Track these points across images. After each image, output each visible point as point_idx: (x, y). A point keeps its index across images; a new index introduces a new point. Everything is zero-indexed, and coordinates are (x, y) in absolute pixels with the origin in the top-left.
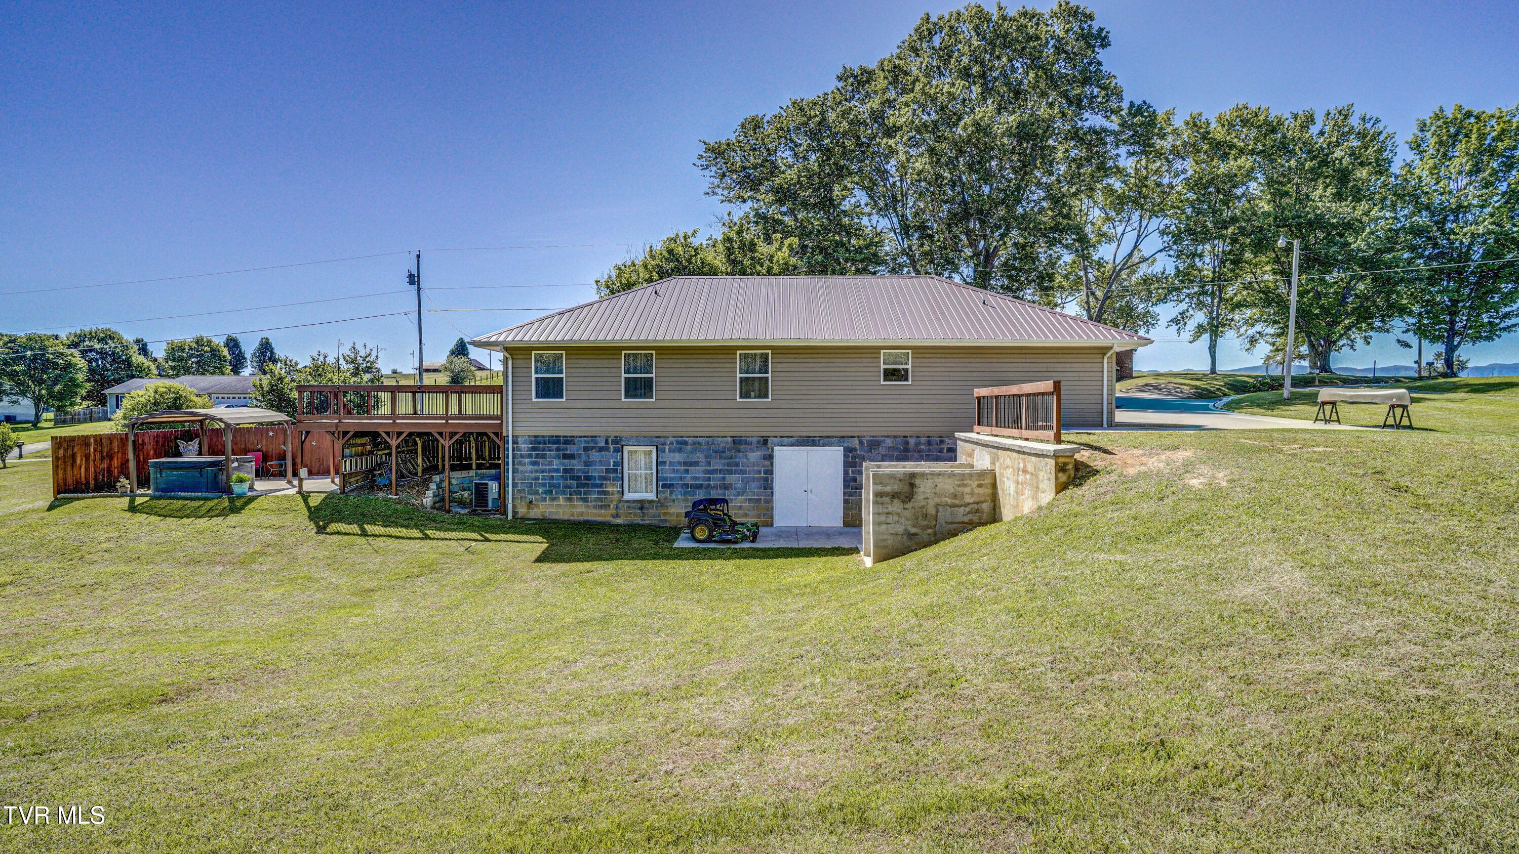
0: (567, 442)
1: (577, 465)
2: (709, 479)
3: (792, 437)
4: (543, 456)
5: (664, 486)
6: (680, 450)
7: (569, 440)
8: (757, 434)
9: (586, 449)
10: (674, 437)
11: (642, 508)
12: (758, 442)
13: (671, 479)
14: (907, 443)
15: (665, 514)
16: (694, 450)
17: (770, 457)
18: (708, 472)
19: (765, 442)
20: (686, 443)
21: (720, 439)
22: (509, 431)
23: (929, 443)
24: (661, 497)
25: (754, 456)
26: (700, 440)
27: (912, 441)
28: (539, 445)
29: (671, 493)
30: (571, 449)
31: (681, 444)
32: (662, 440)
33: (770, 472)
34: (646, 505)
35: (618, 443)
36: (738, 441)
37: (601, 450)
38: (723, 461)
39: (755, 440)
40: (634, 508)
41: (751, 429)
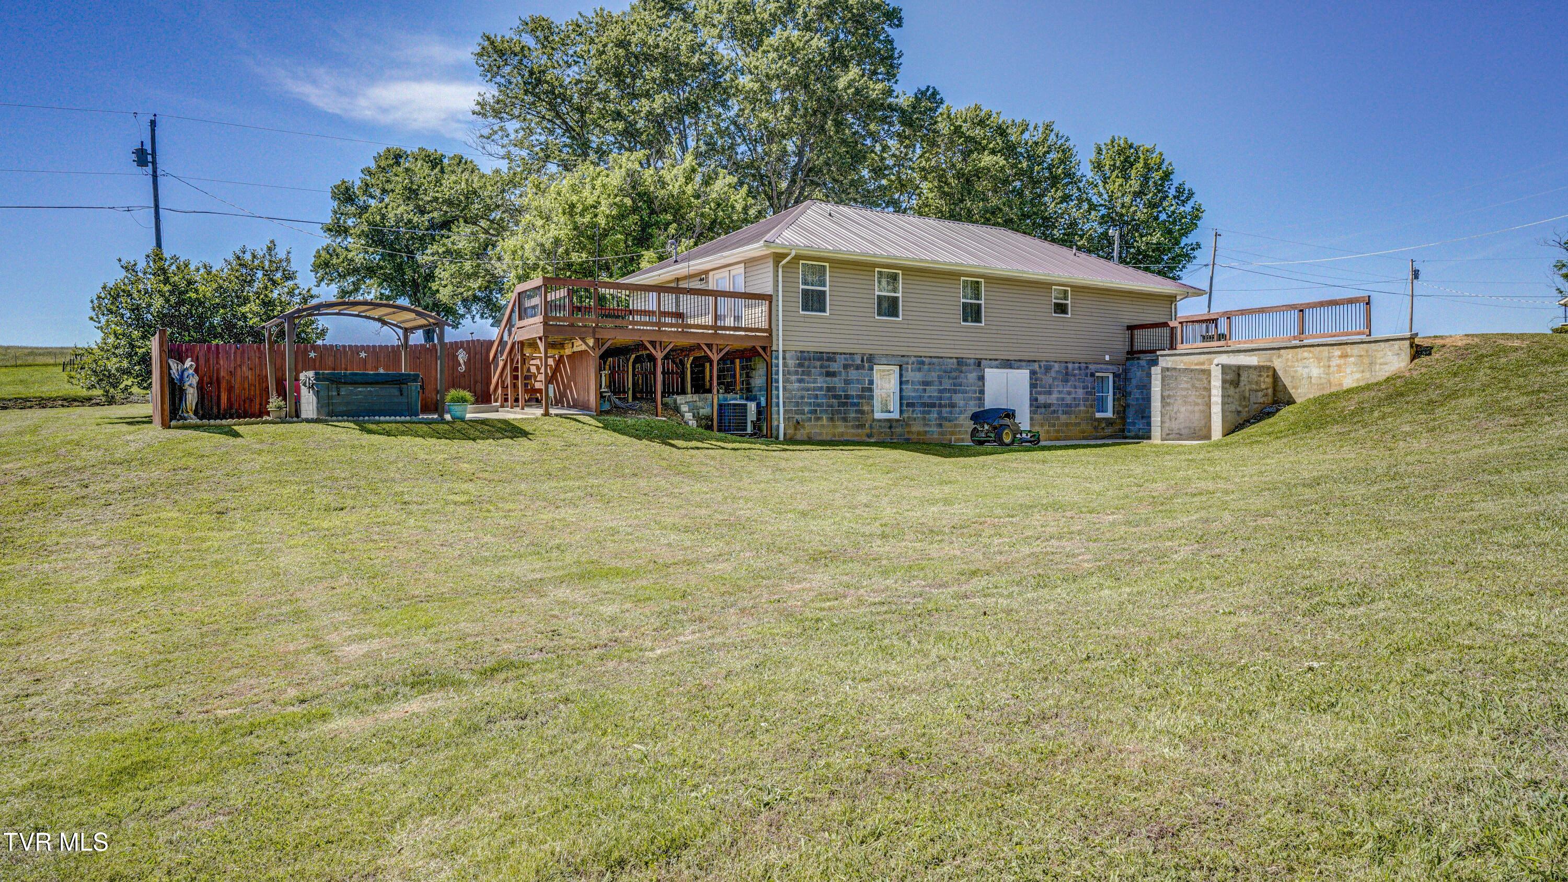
0: (829, 359)
1: (837, 382)
2: (941, 398)
3: (996, 360)
4: (809, 374)
5: (908, 405)
6: (919, 370)
7: (831, 357)
8: (973, 356)
9: (846, 367)
10: (915, 356)
11: (890, 427)
12: (975, 364)
13: (913, 398)
14: (1067, 368)
15: (908, 432)
16: (929, 370)
17: (982, 378)
18: (940, 391)
19: (979, 364)
20: (923, 363)
21: (949, 360)
22: (779, 344)
23: (1080, 368)
24: (905, 415)
25: (972, 376)
26: (934, 360)
27: (1070, 366)
28: (806, 360)
29: (913, 411)
30: (834, 367)
31: (920, 363)
32: (905, 359)
33: (982, 392)
34: (894, 424)
35: (870, 360)
36: (960, 362)
37: (858, 368)
38: (951, 381)
39: (972, 361)
40: (885, 427)
41: (970, 354)
